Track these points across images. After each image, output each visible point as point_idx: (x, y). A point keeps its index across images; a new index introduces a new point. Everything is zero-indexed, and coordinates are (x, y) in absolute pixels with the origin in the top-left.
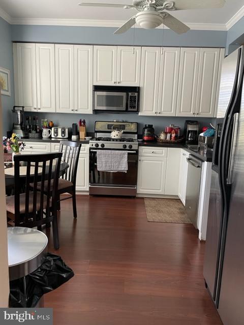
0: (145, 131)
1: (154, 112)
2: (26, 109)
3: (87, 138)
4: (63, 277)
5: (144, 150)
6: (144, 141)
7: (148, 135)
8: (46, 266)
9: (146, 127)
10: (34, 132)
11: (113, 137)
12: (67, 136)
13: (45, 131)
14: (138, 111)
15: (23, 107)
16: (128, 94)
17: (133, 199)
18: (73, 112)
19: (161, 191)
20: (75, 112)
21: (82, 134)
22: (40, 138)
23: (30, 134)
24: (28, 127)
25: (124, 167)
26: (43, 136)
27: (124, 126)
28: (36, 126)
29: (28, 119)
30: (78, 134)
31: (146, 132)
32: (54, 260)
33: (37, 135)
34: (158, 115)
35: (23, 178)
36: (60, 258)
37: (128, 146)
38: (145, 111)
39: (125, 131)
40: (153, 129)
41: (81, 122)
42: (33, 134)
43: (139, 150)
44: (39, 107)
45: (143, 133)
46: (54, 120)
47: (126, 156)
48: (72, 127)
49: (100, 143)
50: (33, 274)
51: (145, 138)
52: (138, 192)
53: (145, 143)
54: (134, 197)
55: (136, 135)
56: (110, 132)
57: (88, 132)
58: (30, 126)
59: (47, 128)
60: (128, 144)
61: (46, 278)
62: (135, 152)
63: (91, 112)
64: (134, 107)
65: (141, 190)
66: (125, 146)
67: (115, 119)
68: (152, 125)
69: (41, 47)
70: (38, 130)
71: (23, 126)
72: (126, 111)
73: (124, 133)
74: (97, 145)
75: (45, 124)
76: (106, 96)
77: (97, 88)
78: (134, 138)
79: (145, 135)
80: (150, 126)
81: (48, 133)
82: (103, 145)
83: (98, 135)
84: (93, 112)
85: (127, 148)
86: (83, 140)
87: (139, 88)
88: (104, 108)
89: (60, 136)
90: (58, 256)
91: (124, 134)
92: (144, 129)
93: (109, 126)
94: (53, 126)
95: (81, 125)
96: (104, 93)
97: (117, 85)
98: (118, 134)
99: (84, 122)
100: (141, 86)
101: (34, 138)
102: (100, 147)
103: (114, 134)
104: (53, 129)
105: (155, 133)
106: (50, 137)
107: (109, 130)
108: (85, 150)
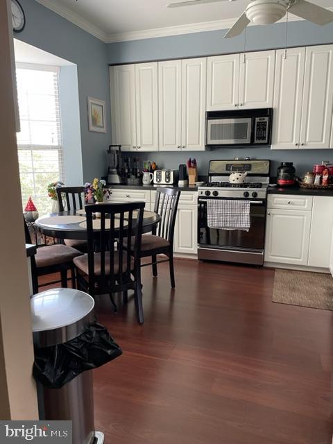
0: (280, 172)
1: (294, 143)
2: (124, 149)
3: (198, 183)
4: (107, 354)
5: (275, 199)
6: (278, 186)
7: (285, 178)
8: (86, 336)
9: (282, 167)
10: (133, 177)
11: (232, 182)
12: (172, 182)
13: (146, 175)
14: (269, 143)
15: (120, 146)
16: (255, 120)
17: (260, 269)
18: (179, 150)
19: (301, 260)
20: (183, 150)
21: (192, 178)
22: (140, 185)
23: (129, 180)
24: (126, 171)
25: (244, 223)
26: (144, 182)
27: (250, 165)
28: (136, 170)
29: (127, 161)
30: (186, 178)
31: (282, 173)
32: (97, 331)
33: (137, 181)
34: (301, 147)
35: (97, 232)
36: (106, 330)
37: (251, 193)
38: (280, 142)
39: (250, 172)
40: (293, 168)
41: (190, 162)
42: (132, 180)
43: (268, 199)
44: (139, 145)
45: (278, 175)
46: (158, 160)
47: (248, 207)
48: (178, 169)
49: (212, 189)
50: (68, 343)
51: (281, 182)
52: (265, 260)
53: (281, 190)
54: (261, 267)
55: (268, 178)
56: (228, 175)
57: (200, 175)
58: (129, 170)
59: (148, 171)
60: (251, 191)
61: (85, 352)
62: (261, 202)
63: (203, 149)
64: (263, 138)
65: (271, 257)
66: (247, 194)
67: (237, 156)
68: (292, 163)
69: (141, 68)
70: (138, 175)
71: (120, 170)
72: (252, 144)
73: (248, 175)
74: (208, 193)
75: (147, 167)
76: (235, 124)
77: (211, 115)
78: (263, 183)
79: (281, 178)
80: (289, 165)
81: (149, 177)
82: (216, 193)
83: (214, 179)
84: (206, 149)
85: (250, 196)
86: (194, 187)
87: (271, 110)
88: (232, 142)
89: (163, 181)
90: (102, 328)
91: (248, 178)
92: (279, 168)
93: (228, 167)
94: (156, 168)
95: (190, 166)
96: (232, 121)
97: (240, 108)
98: (239, 177)
99: (195, 162)
100: (274, 107)
101: (134, 185)
102: (212, 195)
103: (234, 178)
104: (155, 172)
105: (296, 174)
106: (152, 183)
107: (228, 172)
108: (192, 200)
